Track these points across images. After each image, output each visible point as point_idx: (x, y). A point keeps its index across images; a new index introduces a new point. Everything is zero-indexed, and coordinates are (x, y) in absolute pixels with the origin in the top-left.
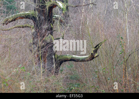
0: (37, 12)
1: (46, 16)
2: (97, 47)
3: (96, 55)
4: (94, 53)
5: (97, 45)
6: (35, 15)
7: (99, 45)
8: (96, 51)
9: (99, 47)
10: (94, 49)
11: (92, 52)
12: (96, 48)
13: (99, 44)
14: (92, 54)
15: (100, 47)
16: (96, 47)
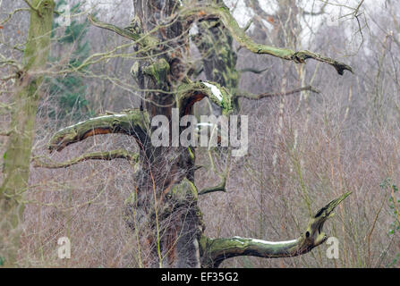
0: (147, 115)
3: (320, 237)
6: (142, 122)
7: (329, 210)
8: (318, 227)
9: (327, 215)
10: (313, 221)
11: (309, 229)
13: (328, 206)
14: (308, 233)
15: (332, 214)
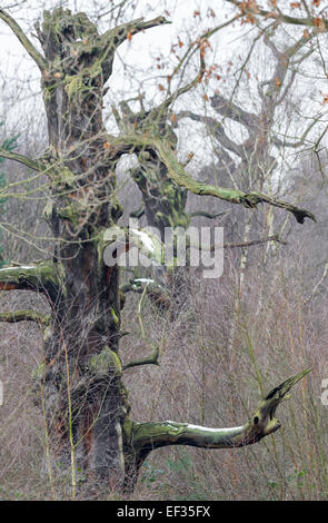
0: (62, 268)
1: (95, 280)
2: (277, 396)
3: (272, 424)
4: (264, 418)
5: (276, 390)
6: (55, 277)
7: (283, 390)
8: (269, 411)
9: (281, 396)
10: (263, 403)
11: (258, 414)
12: (270, 401)
13: (281, 386)
14: (256, 419)
15: (287, 396)
16: (270, 396)
